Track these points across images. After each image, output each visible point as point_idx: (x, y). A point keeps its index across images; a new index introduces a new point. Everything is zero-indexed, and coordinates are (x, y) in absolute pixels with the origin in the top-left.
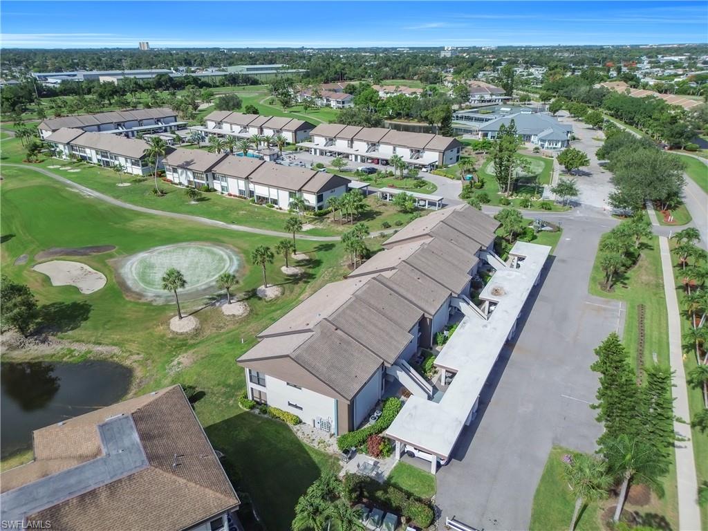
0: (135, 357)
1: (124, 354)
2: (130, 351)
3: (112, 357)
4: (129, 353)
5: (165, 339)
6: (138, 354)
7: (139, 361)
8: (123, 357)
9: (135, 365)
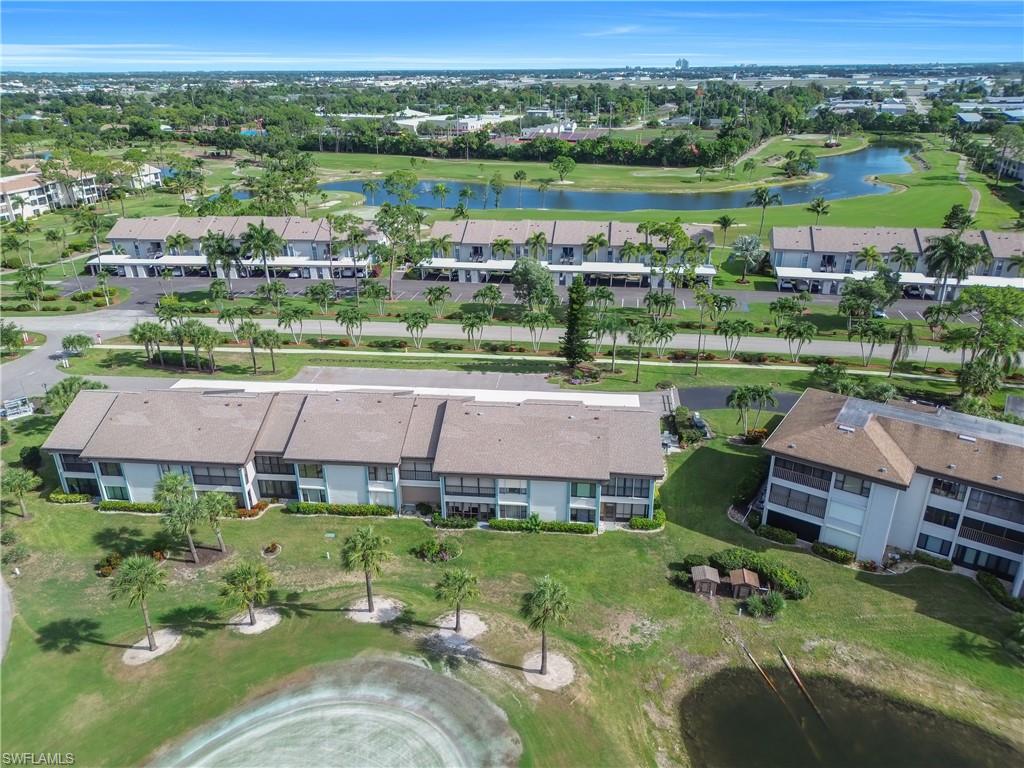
0: (654, 716)
1: (660, 740)
2: (649, 732)
3: (678, 761)
4: (654, 732)
5: (595, 684)
6: (646, 714)
7: (657, 705)
8: (666, 738)
9: (668, 706)
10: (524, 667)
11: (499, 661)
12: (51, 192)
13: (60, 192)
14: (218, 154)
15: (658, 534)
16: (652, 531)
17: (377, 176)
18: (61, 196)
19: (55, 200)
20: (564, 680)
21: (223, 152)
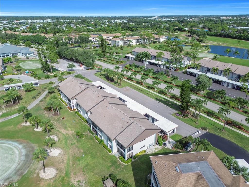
10: (45, 168)
11: (45, 163)
12: (141, 40)
13: (143, 40)
14: (190, 35)
15: (123, 165)
16: (122, 163)
17: (225, 45)
18: (143, 41)
19: (142, 42)
20: (46, 177)
21: (191, 35)
